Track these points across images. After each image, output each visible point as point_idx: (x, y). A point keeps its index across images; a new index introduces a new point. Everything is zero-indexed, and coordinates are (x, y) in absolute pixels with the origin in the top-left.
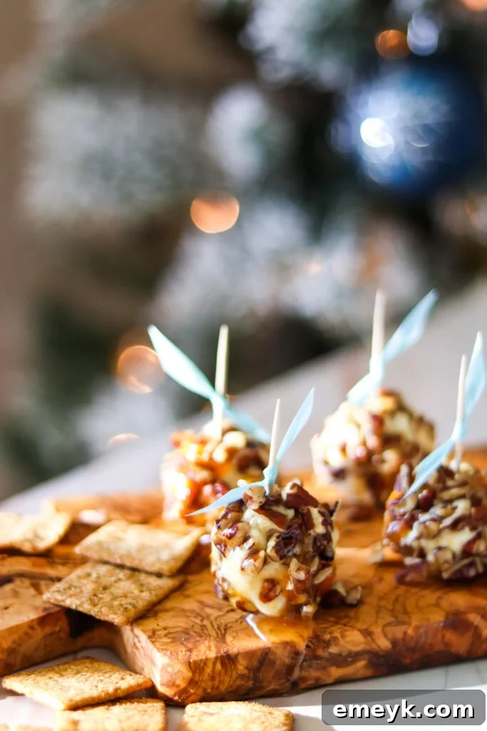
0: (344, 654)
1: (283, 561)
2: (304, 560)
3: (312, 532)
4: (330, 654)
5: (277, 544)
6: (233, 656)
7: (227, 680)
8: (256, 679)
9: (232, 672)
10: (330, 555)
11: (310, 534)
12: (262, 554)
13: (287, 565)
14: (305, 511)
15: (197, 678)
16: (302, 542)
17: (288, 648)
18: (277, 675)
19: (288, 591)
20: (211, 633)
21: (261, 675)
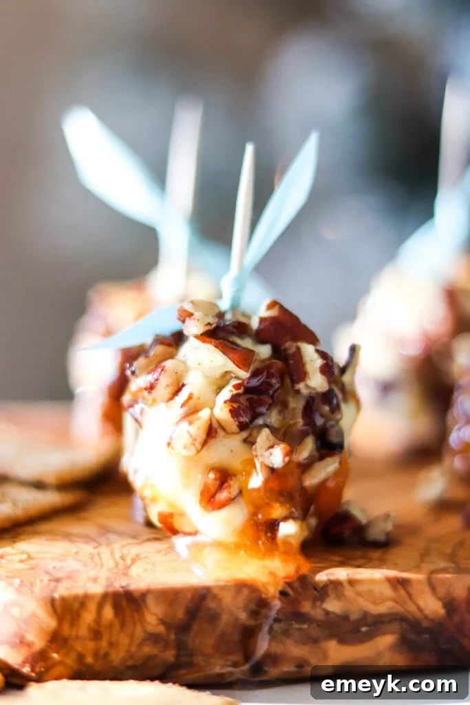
0: (354, 617)
1: (244, 434)
2: (284, 435)
3: (301, 386)
4: (327, 613)
5: (234, 399)
6: (136, 595)
7: (124, 641)
8: (180, 646)
9: (134, 623)
10: (334, 439)
11: (298, 392)
12: (204, 414)
13: (250, 442)
14: (292, 350)
15: (66, 630)
16: (284, 406)
17: (245, 592)
18: (222, 645)
19: (253, 490)
20: (105, 562)
21: (193, 640)
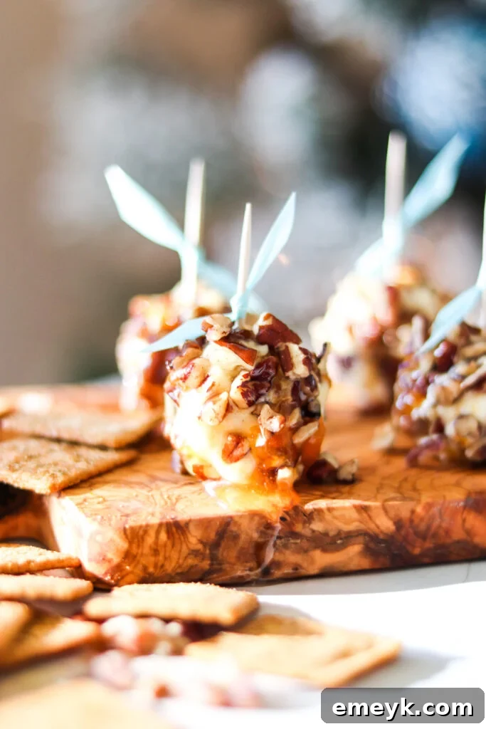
0: (332, 533)
1: (252, 409)
2: (280, 408)
3: (290, 374)
4: (313, 531)
5: (244, 385)
6: (182, 524)
7: (175, 555)
8: (213, 558)
9: (181, 544)
10: (314, 409)
11: (288, 378)
12: (224, 396)
13: (256, 414)
14: (283, 348)
15: (134, 550)
16: (278, 388)
17: (257, 519)
18: (242, 557)
19: (259, 447)
20: (157, 501)
21: (222, 553)
